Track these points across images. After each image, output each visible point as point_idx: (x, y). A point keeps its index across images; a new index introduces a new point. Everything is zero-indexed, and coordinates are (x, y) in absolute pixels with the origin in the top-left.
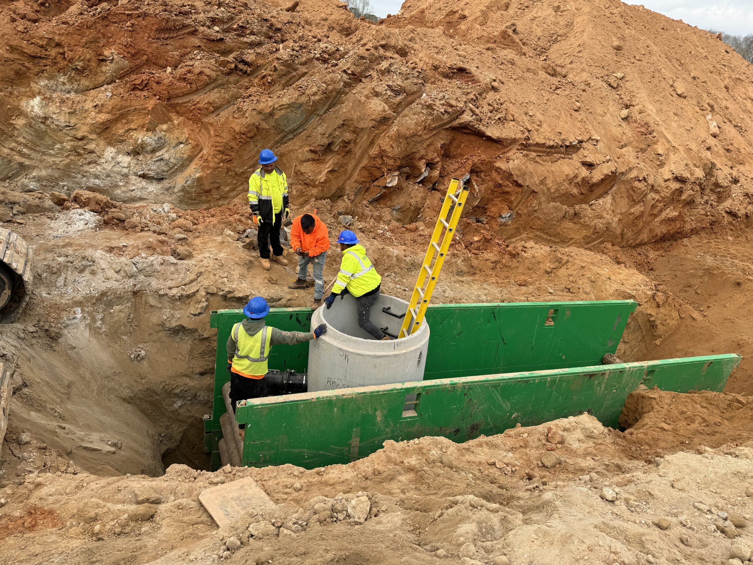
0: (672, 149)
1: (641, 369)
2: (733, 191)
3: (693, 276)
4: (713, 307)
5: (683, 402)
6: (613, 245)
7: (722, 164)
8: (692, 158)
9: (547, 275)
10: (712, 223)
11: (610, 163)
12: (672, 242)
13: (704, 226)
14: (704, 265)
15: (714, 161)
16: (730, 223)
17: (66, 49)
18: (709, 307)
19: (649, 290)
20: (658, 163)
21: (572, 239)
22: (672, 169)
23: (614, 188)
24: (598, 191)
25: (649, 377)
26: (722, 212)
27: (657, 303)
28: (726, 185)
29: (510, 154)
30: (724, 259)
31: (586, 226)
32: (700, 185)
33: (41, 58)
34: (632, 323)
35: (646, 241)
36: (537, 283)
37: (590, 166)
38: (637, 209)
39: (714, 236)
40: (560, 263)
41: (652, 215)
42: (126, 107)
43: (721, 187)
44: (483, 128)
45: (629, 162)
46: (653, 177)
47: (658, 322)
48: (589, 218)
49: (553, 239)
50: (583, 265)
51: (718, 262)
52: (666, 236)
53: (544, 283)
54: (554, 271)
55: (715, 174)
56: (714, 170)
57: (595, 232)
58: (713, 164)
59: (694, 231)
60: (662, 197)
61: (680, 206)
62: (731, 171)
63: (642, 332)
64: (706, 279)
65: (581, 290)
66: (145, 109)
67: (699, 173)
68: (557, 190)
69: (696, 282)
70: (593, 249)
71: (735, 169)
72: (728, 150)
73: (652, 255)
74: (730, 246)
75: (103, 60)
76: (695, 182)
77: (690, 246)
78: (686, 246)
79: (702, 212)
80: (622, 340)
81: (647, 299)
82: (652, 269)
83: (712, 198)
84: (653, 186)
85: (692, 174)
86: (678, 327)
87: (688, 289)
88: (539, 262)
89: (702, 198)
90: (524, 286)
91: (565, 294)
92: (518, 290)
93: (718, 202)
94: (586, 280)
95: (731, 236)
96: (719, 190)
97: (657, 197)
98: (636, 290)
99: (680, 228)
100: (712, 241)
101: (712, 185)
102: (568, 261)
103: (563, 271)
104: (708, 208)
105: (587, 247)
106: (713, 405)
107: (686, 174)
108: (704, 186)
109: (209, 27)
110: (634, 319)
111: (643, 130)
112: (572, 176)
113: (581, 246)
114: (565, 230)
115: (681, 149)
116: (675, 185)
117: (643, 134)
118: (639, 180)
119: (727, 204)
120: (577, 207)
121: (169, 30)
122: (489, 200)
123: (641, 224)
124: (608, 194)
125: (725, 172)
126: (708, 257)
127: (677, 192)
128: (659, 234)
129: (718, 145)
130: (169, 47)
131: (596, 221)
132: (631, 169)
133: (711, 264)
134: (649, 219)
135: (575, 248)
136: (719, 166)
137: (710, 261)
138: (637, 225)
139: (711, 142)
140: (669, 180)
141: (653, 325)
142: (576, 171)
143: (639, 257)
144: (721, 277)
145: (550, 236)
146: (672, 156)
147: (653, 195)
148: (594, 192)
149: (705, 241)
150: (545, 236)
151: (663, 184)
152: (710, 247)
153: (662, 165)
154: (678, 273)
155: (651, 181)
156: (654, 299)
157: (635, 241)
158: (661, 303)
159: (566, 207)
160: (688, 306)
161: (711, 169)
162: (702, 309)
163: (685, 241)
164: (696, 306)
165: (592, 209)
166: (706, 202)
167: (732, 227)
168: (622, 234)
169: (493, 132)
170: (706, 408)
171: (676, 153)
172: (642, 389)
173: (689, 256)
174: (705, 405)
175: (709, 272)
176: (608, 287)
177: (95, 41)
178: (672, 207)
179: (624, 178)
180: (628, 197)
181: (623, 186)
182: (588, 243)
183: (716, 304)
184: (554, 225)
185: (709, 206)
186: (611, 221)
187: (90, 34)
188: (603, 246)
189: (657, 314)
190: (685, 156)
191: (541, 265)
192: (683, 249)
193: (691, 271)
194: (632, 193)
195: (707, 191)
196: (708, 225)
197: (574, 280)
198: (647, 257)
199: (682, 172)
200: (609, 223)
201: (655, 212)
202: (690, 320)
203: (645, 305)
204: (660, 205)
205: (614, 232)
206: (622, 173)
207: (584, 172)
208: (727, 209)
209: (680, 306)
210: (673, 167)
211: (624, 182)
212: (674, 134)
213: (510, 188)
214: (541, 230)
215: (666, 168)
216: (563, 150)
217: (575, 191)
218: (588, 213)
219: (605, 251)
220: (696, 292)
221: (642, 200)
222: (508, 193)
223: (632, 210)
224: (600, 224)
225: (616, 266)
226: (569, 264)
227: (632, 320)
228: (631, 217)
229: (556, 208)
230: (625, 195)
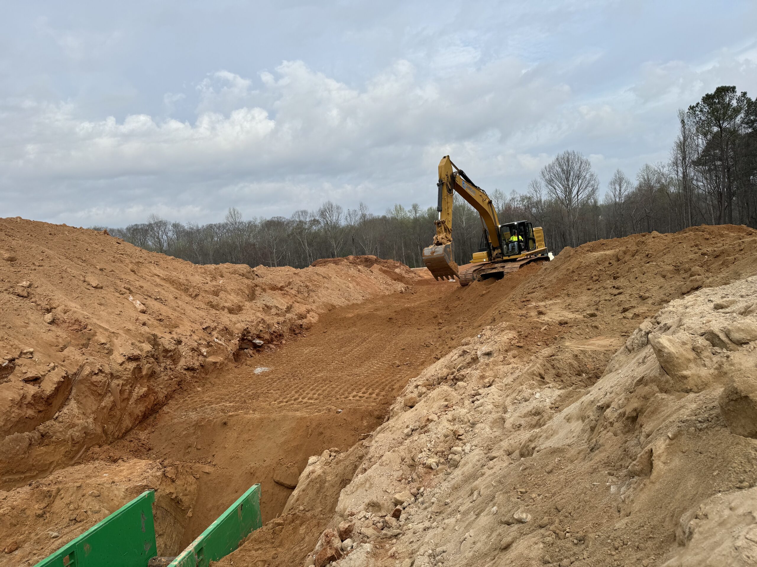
0: (112, 335)
1: (190, 555)
2: (181, 351)
3: (187, 436)
4: (216, 454)
5: (240, 559)
6: (100, 446)
7: (161, 332)
8: (134, 337)
9: (41, 519)
10: (179, 384)
11: (56, 369)
12: (154, 415)
13: (174, 389)
14: (191, 422)
15: (153, 332)
16: (193, 377)
18: (213, 456)
19: (157, 471)
20: (106, 351)
21: (51, 463)
22: (121, 352)
23: (74, 391)
24: (56, 402)
25: (201, 557)
26: (182, 371)
27: (170, 478)
28: (173, 348)
30: (203, 409)
31: (60, 443)
32: (153, 356)
34: (158, 512)
35: (130, 426)
36: (33, 535)
37: (35, 380)
38: (107, 401)
39: (185, 393)
40: (50, 496)
41: (124, 400)
43: (170, 351)
45: (77, 361)
46: (107, 366)
47: (180, 496)
48: (61, 432)
49: (28, 474)
50: (78, 484)
51: (201, 414)
52: (147, 413)
53: (42, 531)
54: (48, 509)
55: (160, 343)
56: (158, 340)
57: (75, 443)
58: (154, 335)
59: (169, 397)
60: (125, 380)
61: (146, 381)
62: (172, 336)
63: (171, 514)
64: (199, 433)
65: (89, 513)
67: (147, 347)
68: (6, 421)
69: (192, 440)
70: (80, 461)
71: (173, 333)
72: (160, 320)
73: (143, 435)
74: (202, 396)
76: (147, 356)
77: (171, 411)
78: (168, 412)
79: (166, 378)
80: (157, 536)
81: (160, 480)
82: (150, 449)
83: (168, 363)
84: (112, 374)
85: (141, 350)
86: (199, 489)
87: (189, 450)
88: (24, 510)
89: (160, 366)
90: (17, 549)
91: (72, 527)
92: (10, 560)
93: (174, 364)
94: (90, 498)
95: (199, 387)
96: (170, 354)
97: (121, 382)
98: (145, 478)
99: (155, 400)
100: (187, 398)
101: (163, 352)
102: (59, 490)
103: (58, 504)
104: (169, 373)
105: (73, 462)
106: (262, 541)
107: (137, 352)
108: (157, 356)
110: (158, 507)
111: (76, 327)
112: (19, 398)
113: (67, 465)
114: (39, 458)
115: (121, 332)
116: (132, 365)
117: (77, 331)
118: (95, 374)
119: (182, 363)
120: (41, 427)
123: (118, 413)
124: (70, 400)
125: (167, 338)
126: (191, 413)
127: (136, 371)
128: (140, 414)
129: (150, 318)
131: (70, 432)
132: (82, 367)
133: (196, 419)
134: (123, 405)
135: (60, 471)
136: (159, 335)
137: (194, 416)
138: (114, 416)
139: (143, 318)
140: (123, 363)
141: (177, 502)
142: (22, 392)
143: (132, 445)
144: (210, 425)
145: (23, 473)
146: (115, 340)
147: (116, 382)
148: (53, 404)
149: (181, 401)
150: (17, 477)
151: (120, 368)
152: (188, 404)
153: (110, 352)
154: (174, 441)
155: (107, 370)
156: (166, 477)
157: (120, 431)
158: (174, 477)
159: (27, 433)
160: (198, 465)
161: (155, 340)
162: (209, 461)
163: (166, 409)
164: (204, 460)
165: (60, 422)
166: (165, 368)
167: (196, 380)
168: (104, 431)
170: (260, 548)
171: (117, 337)
173: (176, 421)
174: (257, 547)
175: (198, 426)
176: (116, 492)
178: (139, 385)
179: (78, 378)
180: (92, 394)
181: (82, 386)
182: (72, 458)
183: (217, 450)
184: (22, 458)
185: (169, 370)
186: (86, 424)
188: (90, 452)
189: (176, 489)
190: (127, 337)
191: (28, 512)
192: (167, 418)
193: (184, 433)
194: (95, 388)
195: (161, 359)
196: (176, 386)
197: (76, 506)
198: (139, 440)
199: (132, 352)
200: (85, 427)
201: (126, 395)
202: (205, 476)
203: (162, 487)
204: (127, 388)
205: (95, 434)
206: (75, 374)
207: (32, 389)
208: (185, 367)
209: (191, 468)
210: (121, 350)
211: (81, 382)
212: (108, 322)
215: (115, 353)
217: (30, 412)
218: (57, 428)
219: (95, 456)
220: (197, 449)
221: (107, 389)
223: (103, 404)
224: (76, 433)
225: (114, 466)
226: (62, 492)
227: (157, 509)
228: (105, 410)
229: (15, 440)
230: (88, 393)
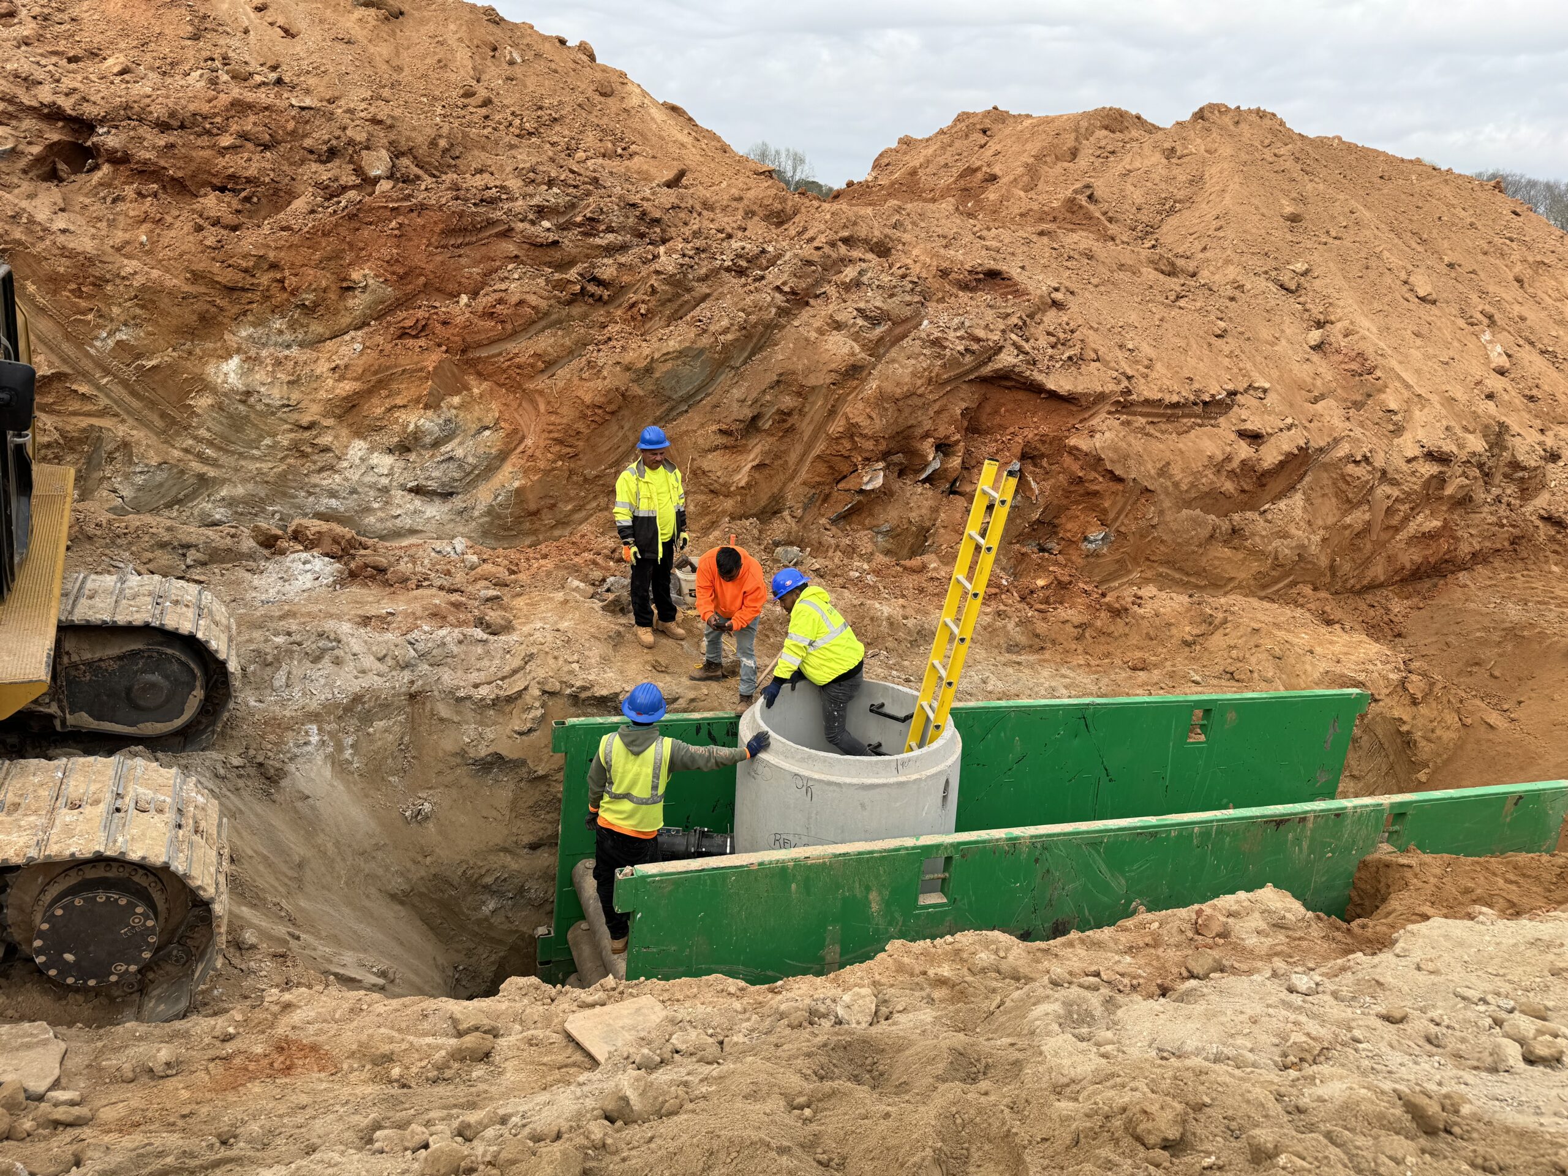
0: (1416, 399)
1: (1378, 809)
2: (1549, 476)
3: (1483, 643)
4: (1527, 702)
5: (1466, 872)
6: (1315, 589)
7: (1521, 424)
8: (1458, 416)
9: (1187, 649)
10: (1514, 541)
11: (1293, 431)
12: (1435, 580)
13: (1499, 546)
14: (1503, 621)
15: (1503, 419)
16: (1552, 539)
17: (287, 273)
18: (1520, 703)
19: (1393, 671)
20: (1391, 427)
21: (1232, 579)
22: (1419, 438)
23: (1307, 479)
24: (1275, 486)
25: (1396, 828)
26: (1534, 518)
27: (1412, 695)
28: (1533, 464)
29: (1094, 422)
30: (1542, 607)
31: (1256, 553)
32: (1481, 466)
33: (243, 289)
34: (1365, 738)
35: (1382, 578)
36: (1168, 663)
37: (1254, 438)
38: (1358, 517)
39: (1520, 565)
40: (1210, 624)
41: (1388, 528)
42: (388, 368)
43: (1524, 469)
44: (1039, 377)
45: (1333, 428)
46: (1382, 454)
47: (1418, 735)
48: (1263, 537)
49: (1193, 580)
50: (1256, 626)
51: (1532, 615)
52: (1423, 569)
53: (1181, 663)
54: (1200, 639)
55: (1509, 445)
56: (1507, 437)
57: (1277, 565)
58: (1501, 425)
59: (1478, 558)
60: (1405, 492)
61: (1444, 508)
62: (1542, 438)
63: (1387, 756)
64: (1509, 648)
65: (1256, 675)
66: (421, 370)
67: (1476, 444)
68: (1193, 485)
69: (1489, 654)
70: (1276, 597)
71: (1550, 433)
72: (1531, 398)
73: (1398, 606)
74: (1554, 583)
75: (349, 289)
76: (1469, 462)
77: (1472, 586)
78: (1466, 586)
79: (1492, 519)
80: (1347, 773)
81: (1391, 689)
82: (1399, 635)
83: (1509, 492)
84: (1384, 472)
85: (1461, 447)
86: (1460, 745)
87: (1475, 669)
88: (1169, 625)
89: (1488, 492)
90: (1142, 669)
91: (1223, 682)
92: (1130, 677)
93: (1522, 499)
94: (1265, 655)
95: (1556, 564)
96: (1520, 474)
97: (1395, 492)
98: (1366, 671)
99: (1449, 551)
100: (1518, 575)
101: (1506, 465)
102: (1225, 621)
103: (1217, 640)
104: (1503, 510)
105: (1263, 594)
106: (1529, 876)
107: (1449, 447)
108: (1490, 468)
109: (533, 223)
110: (1367, 729)
111: (1354, 366)
112: (1221, 458)
113: (1253, 594)
114: (1217, 563)
115: (1435, 399)
116: (1429, 469)
117: (1354, 374)
118: (1355, 462)
119: (1541, 502)
120: (1236, 517)
121: (464, 231)
122: (1061, 510)
123: (1369, 546)
124: (1296, 491)
125: (1529, 440)
126: (1510, 605)
127: (1434, 482)
128: (1408, 565)
129: (1509, 388)
130: (463, 261)
131: (1277, 543)
132: (1336, 441)
133: (1516, 619)
134: (1384, 536)
135: (1239, 597)
136: (1515, 428)
137: (1514, 612)
138: (1360, 549)
139: (1495, 383)
140: (1415, 458)
141: (1407, 742)
142: (1228, 449)
143: (1372, 612)
144: (1540, 643)
145: (1188, 574)
146: (1417, 413)
147: (1387, 489)
148: (1267, 488)
149: (1503, 576)
150: (1177, 576)
151: (1405, 467)
152: (1514, 587)
153: (1398, 430)
154: (1451, 639)
155: (1379, 461)
156: (1405, 689)
157: (1359, 581)
158: (1419, 696)
159: (1213, 517)
160: (1478, 702)
161: (1499, 434)
162: (1506, 707)
163: (1463, 577)
164: (1495, 701)
165: (1267, 521)
166: (1498, 500)
167: (1556, 547)
168: (1332, 568)
169: (1059, 382)
170: (1516, 883)
171: (1424, 406)
172: (1385, 851)
173: (1472, 606)
174: (1512, 877)
175: (1513, 633)
176: (1309, 668)
177: (337, 256)
178: (1428, 512)
179: (1324, 459)
180: (1336, 495)
181: (1325, 475)
182: (1264, 587)
183: (1533, 695)
184: (1194, 552)
185: (1504, 506)
186: (1306, 542)
187: (328, 245)
188: (1294, 591)
189: (1414, 718)
190: (1444, 412)
191: (1174, 631)
192: (1458, 593)
193: (1478, 634)
194: (1344, 487)
195: (1498, 478)
196: (1506, 544)
197: (1241, 655)
198: (1388, 611)
199: (1441, 443)
200: (1303, 547)
201: (1395, 521)
202: (1483, 728)
203: (1387, 700)
204: (1402, 508)
205: (1314, 564)
206: (1321, 450)
207: (1244, 450)
208: (1542, 512)
209: (1461, 701)
210: (1421, 435)
211: (1325, 467)
212: (1418, 372)
213: (1101, 484)
214: (1167, 563)
215: (1407, 437)
216: (1198, 410)
217: (1229, 486)
218: (1259, 528)
219: (1301, 600)
220: (1491, 675)
221: (1365, 497)
222: (1096, 494)
223: (1348, 520)
224: (1285, 549)
225: (1323, 630)
226: (1229, 625)
227: (1364, 731)
228: (1347, 532)
229: (1194, 520)
230: (1329, 491)
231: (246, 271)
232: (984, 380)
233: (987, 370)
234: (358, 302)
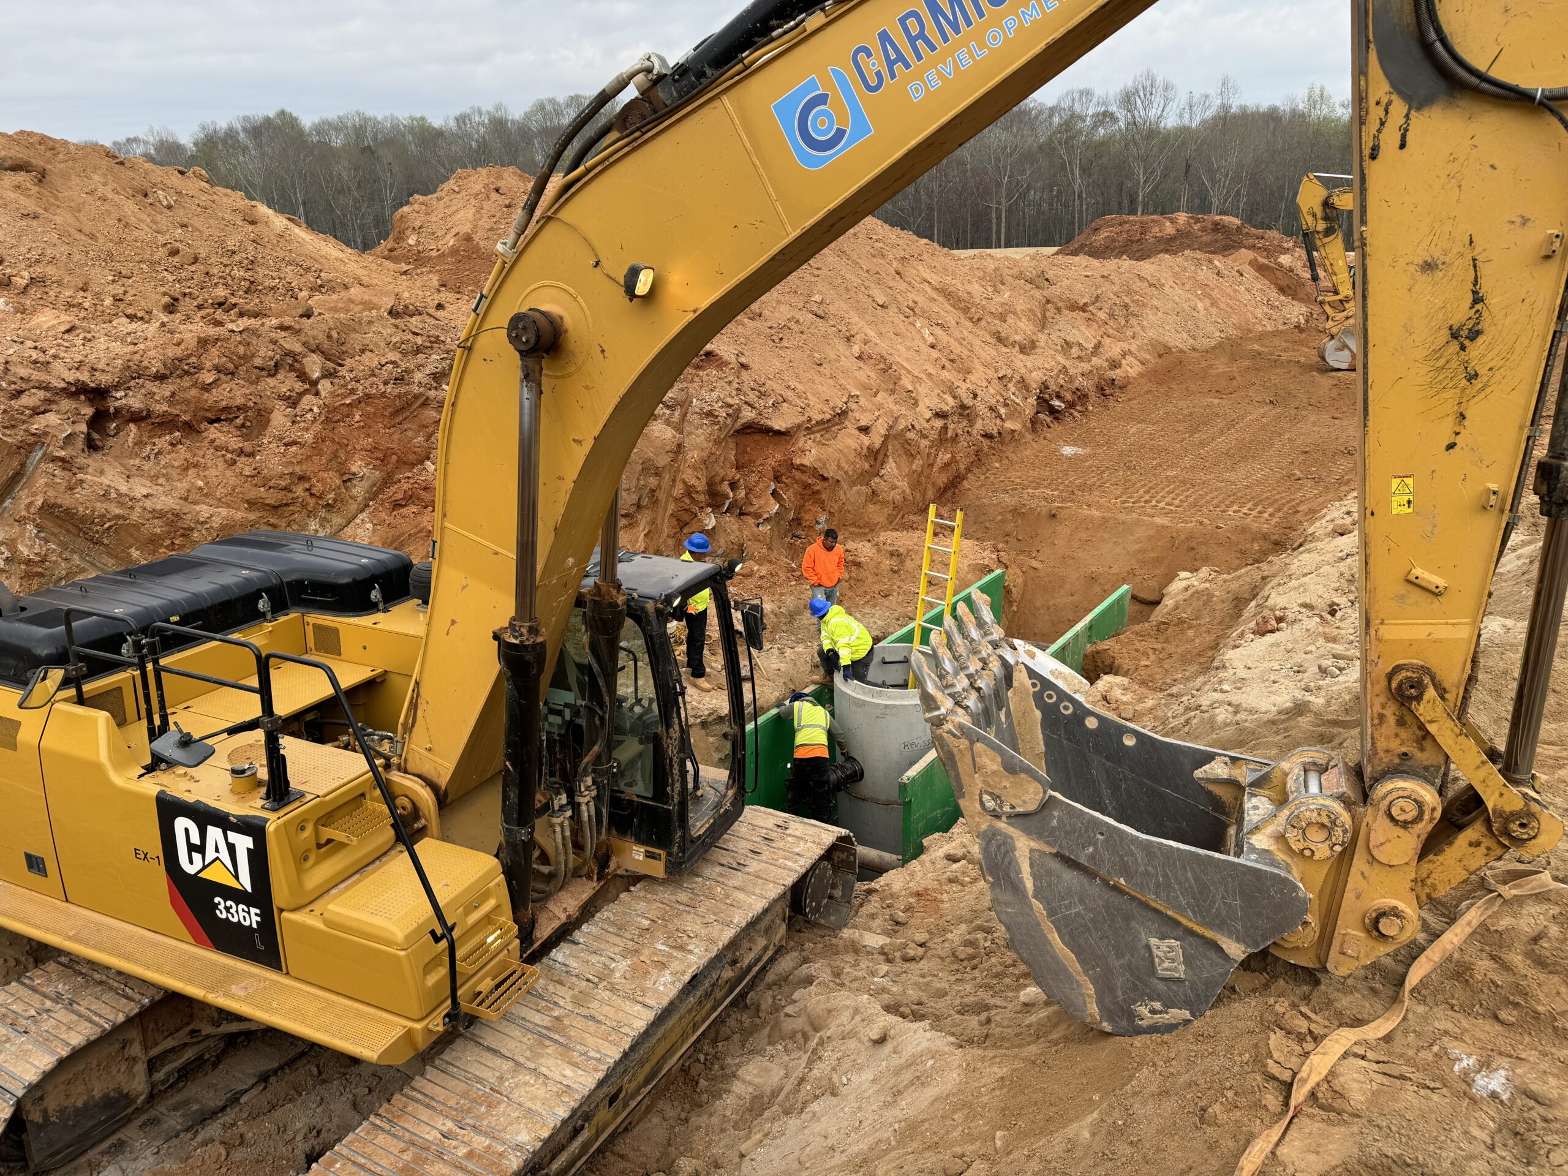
0: (916, 379)
2: (978, 408)
3: (1003, 522)
4: (1043, 549)
7: (957, 379)
8: (936, 384)
9: (897, 575)
10: (977, 454)
11: (879, 419)
12: (954, 490)
13: (973, 459)
14: (1006, 506)
15: (950, 378)
16: (990, 447)
17: (314, 480)
18: (1039, 550)
19: (991, 554)
20: (913, 401)
21: (878, 523)
22: (927, 405)
23: (889, 446)
24: (882, 458)
26: (979, 437)
28: (970, 403)
29: (800, 444)
30: (1017, 492)
31: (884, 503)
33: (287, 505)
35: (932, 497)
37: (865, 430)
38: (917, 464)
39: (985, 468)
40: (897, 556)
41: (929, 466)
42: (399, 536)
43: (968, 407)
44: (769, 423)
45: (892, 411)
46: (916, 421)
48: (886, 492)
49: (867, 530)
51: (1016, 498)
52: (948, 485)
54: (901, 567)
55: (957, 394)
56: (955, 390)
57: (895, 506)
58: (953, 384)
60: (932, 441)
61: (950, 446)
62: (967, 385)
64: (1019, 521)
66: (421, 531)
67: (950, 400)
69: (1010, 527)
70: (896, 527)
71: (968, 381)
72: (952, 360)
75: (349, 480)
76: (951, 413)
77: (974, 488)
78: (971, 489)
79: (965, 444)
81: (996, 564)
83: (967, 424)
84: (921, 432)
85: (946, 404)
86: (1025, 584)
87: (1007, 539)
88: (878, 563)
90: (889, 595)
93: (972, 426)
95: (996, 462)
96: (968, 412)
97: (928, 442)
98: (989, 561)
99: (957, 470)
101: (961, 408)
104: (968, 437)
105: (893, 527)
107: (941, 406)
109: (436, 388)
111: (882, 366)
112: (859, 448)
113: (887, 529)
114: (871, 516)
115: (923, 376)
116: (938, 423)
117: (884, 371)
118: (908, 430)
119: (979, 425)
120: (872, 483)
121: (402, 409)
122: (802, 507)
124: (891, 457)
125: (963, 389)
126: (1001, 495)
127: (942, 430)
128: (942, 486)
130: (409, 433)
131: (892, 493)
132: (897, 419)
133: (1012, 503)
134: (929, 471)
136: (957, 383)
137: (1007, 499)
140: (930, 418)
142: (858, 441)
144: (1032, 514)
146: (920, 388)
147: (924, 442)
148: (880, 460)
149: (984, 478)
150: (857, 531)
151: (926, 425)
152: (993, 483)
153: (917, 403)
155: (917, 426)
159: (864, 487)
162: (1034, 555)
163: (967, 484)
164: (1026, 554)
165: (884, 481)
167: (993, 451)
168: (914, 499)
169: (778, 424)
171: (923, 384)
176: (961, 565)
177: (335, 456)
178: (943, 450)
179: (893, 432)
180: (906, 454)
181: (896, 442)
182: (891, 523)
183: (1044, 544)
184: (861, 513)
185: (966, 434)
186: (903, 488)
187: (328, 448)
188: (905, 520)
190: (930, 384)
191: (883, 566)
192: (970, 495)
193: (999, 518)
194: (908, 447)
196: (975, 457)
199: (938, 405)
200: (903, 491)
201: (931, 461)
202: (1031, 571)
204: (933, 451)
205: (909, 500)
206: (895, 427)
207: (866, 440)
208: (982, 432)
210: (927, 402)
211: (897, 437)
212: (908, 360)
213: (819, 486)
214: (854, 524)
215: (921, 404)
216: (837, 420)
217: (866, 465)
218: (883, 487)
219: (914, 525)
220: (1018, 539)
221: (917, 450)
222: (818, 492)
223: (914, 467)
224: (896, 496)
228: (915, 475)
229: (859, 492)
230: (901, 452)
231: (285, 489)
232: (738, 431)
233: (738, 425)
234: (359, 490)
